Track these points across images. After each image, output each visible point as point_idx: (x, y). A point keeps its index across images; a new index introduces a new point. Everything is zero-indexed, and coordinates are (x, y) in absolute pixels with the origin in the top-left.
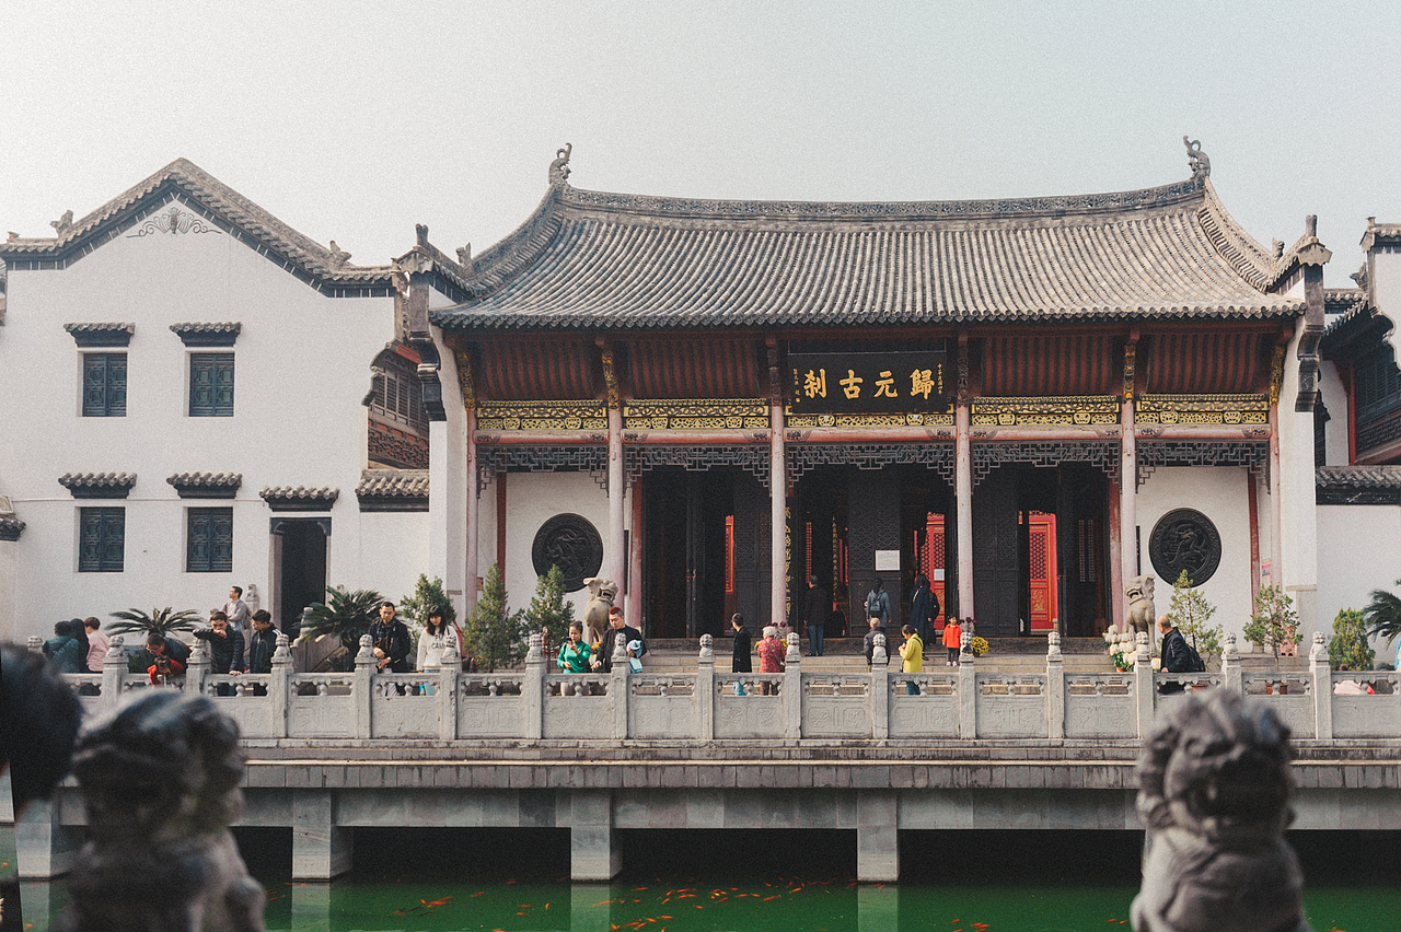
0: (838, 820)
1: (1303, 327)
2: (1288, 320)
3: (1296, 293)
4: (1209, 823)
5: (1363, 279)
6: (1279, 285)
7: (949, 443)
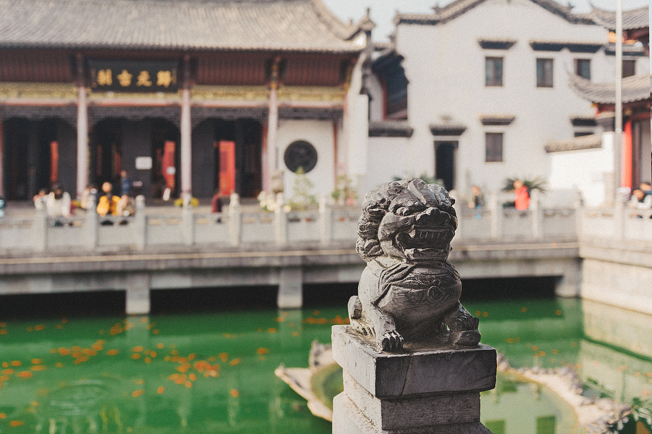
0: (116, 285)
1: (362, 58)
2: (355, 55)
3: (360, 42)
4: (410, 252)
5: (393, 38)
6: (352, 38)
7: (177, 109)
